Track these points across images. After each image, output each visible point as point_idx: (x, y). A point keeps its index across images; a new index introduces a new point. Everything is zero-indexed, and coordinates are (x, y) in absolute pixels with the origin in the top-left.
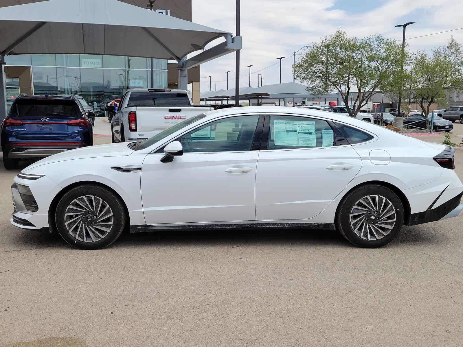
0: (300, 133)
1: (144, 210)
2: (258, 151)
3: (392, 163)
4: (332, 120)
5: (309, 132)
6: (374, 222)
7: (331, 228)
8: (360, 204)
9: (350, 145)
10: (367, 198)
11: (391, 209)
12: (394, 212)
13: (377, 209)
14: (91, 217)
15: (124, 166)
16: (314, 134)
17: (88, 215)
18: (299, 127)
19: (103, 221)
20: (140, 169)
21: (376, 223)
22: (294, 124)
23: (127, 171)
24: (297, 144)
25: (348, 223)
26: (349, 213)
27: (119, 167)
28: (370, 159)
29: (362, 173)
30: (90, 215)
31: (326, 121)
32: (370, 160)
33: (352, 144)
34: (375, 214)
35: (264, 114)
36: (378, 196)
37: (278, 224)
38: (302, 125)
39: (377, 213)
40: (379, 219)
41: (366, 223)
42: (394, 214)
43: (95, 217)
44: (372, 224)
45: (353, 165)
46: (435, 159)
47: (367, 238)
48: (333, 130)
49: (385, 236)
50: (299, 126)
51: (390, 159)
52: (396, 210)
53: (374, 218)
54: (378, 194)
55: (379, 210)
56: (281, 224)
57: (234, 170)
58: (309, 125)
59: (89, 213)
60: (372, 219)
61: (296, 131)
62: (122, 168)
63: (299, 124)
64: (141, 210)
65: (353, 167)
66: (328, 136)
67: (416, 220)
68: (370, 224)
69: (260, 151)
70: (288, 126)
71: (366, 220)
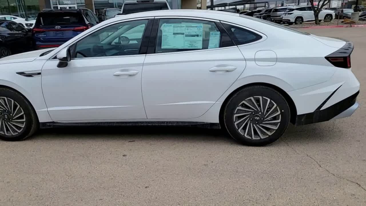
0: (187, 36)
1: (49, 109)
2: (145, 55)
3: (279, 64)
4: (220, 21)
5: (196, 34)
6: (259, 122)
7: (215, 127)
8: (244, 105)
9: (236, 46)
10: (250, 99)
11: (276, 110)
12: (279, 112)
13: (261, 110)
14: (7, 115)
15: (27, 71)
16: (200, 36)
17: (5, 113)
18: (186, 30)
19: (18, 118)
20: (40, 74)
21: (261, 123)
22: (181, 27)
23: (30, 75)
24: (183, 47)
25: (232, 123)
26: (233, 114)
27: (23, 72)
28: (255, 60)
29: (245, 75)
30: (6, 113)
31: (214, 22)
32: (254, 62)
33: (238, 45)
34: (259, 115)
35: (153, 18)
36: (262, 97)
37: (167, 122)
38: (189, 28)
39: (261, 114)
40: (264, 119)
41: (250, 122)
42: (279, 115)
43: (11, 115)
44: (257, 124)
45: (236, 67)
46: (327, 58)
47: (251, 137)
48: (220, 31)
49: (269, 136)
50: (187, 28)
51: (277, 60)
52: (281, 111)
53: (258, 118)
54: (262, 96)
55: (264, 111)
56: (170, 122)
57: (122, 74)
58: (196, 27)
59: (6, 112)
60: (256, 120)
61: (183, 34)
62: (25, 73)
63: (187, 27)
64: (46, 109)
65: (235, 69)
66: (215, 38)
67: (302, 120)
68: (254, 124)
69: (147, 55)
70: (176, 29)
71: (251, 120)
